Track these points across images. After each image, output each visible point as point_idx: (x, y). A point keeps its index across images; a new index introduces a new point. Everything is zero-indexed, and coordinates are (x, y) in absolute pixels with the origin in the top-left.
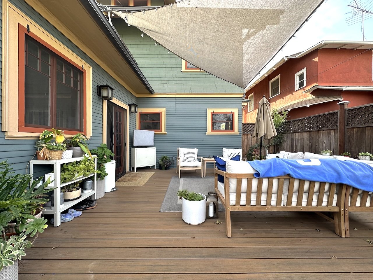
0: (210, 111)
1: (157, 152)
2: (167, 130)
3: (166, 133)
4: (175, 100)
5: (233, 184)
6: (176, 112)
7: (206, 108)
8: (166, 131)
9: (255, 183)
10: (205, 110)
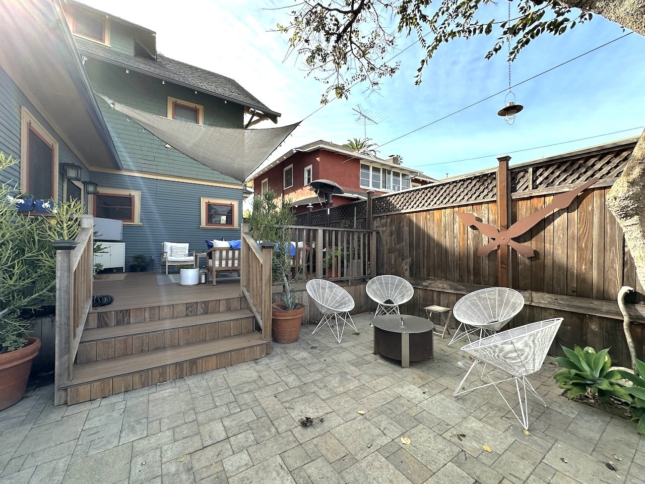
0: (204, 201)
1: (128, 250)
2: (141, 220)
3: (141, 224)
4: (156, 183)
5: (217, 254)
6: (157, 197)
7: (199, 197)
8: (141, 222)
9: (230, 253)
10: (199, 199)
